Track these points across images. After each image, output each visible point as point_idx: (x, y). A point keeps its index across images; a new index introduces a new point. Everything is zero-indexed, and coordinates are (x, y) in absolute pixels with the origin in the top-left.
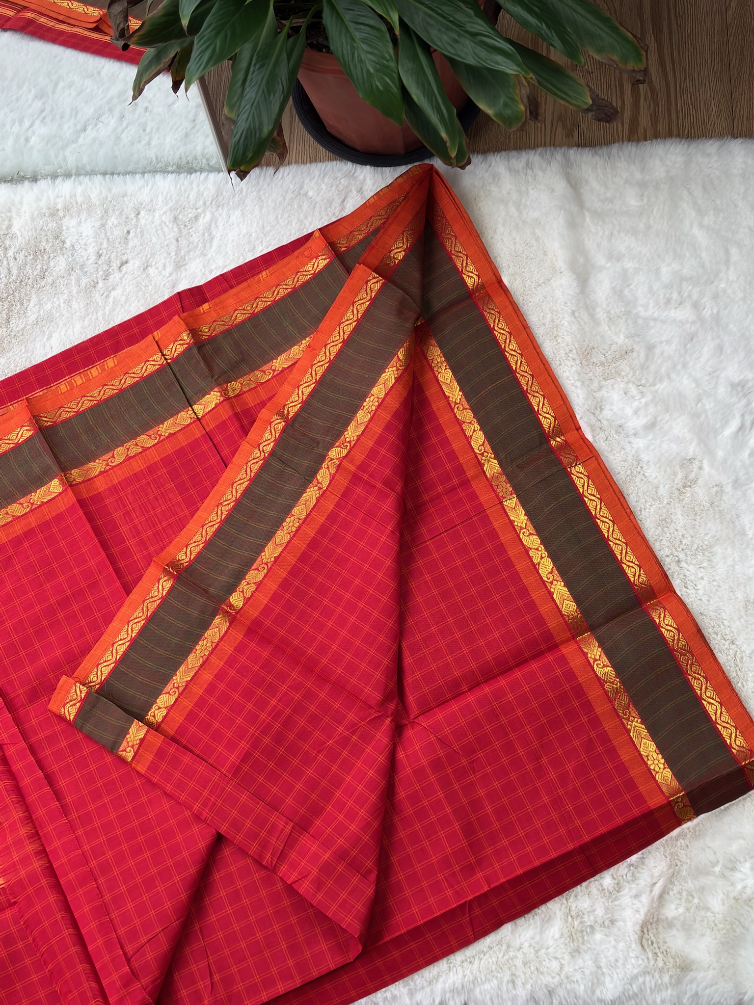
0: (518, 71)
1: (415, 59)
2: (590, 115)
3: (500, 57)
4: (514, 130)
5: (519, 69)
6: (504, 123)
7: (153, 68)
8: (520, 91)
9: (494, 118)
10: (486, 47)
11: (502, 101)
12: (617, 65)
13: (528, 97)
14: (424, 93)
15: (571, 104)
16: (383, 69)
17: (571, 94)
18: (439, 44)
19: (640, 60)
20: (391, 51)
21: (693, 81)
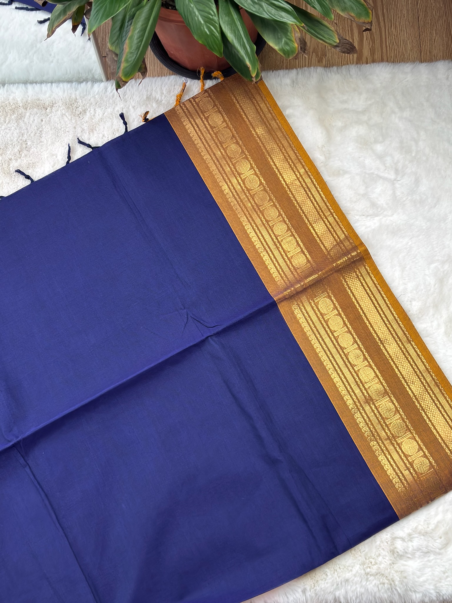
0: (294, 22)
1: (229, 14)
2: (338, 49)
3: (284, 13)
4: (291, 58)
5: (295, 21)
6: (284, 54)
7: (61, 17)
8: (295, 34)
9: (278, 52)
10: (274, 7)
11: (283, 41)
12: (354, 19)
13: (300, 39)
14: (235, 37)
15: (326, 42)
16: (209, 21)
17: (326, 36)
18: (246, 5)
19: (369, 17)
20: (215, 10)
21: (396, 27)
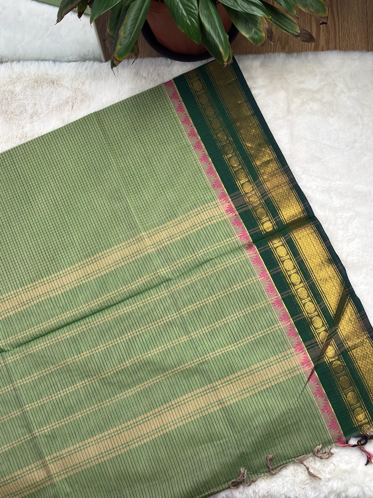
0: (263, 15)
1: (207, 8)
2: (299, 38)
3: (255, 7)
4: (259, 45)
6: (254, 42)
7: (69, 6)
8: (263, 25)
9: (249, 40)
11: (253, 31)
12: (313, 14)
13: (267, 29)
14: (212, 27)
15: (289, 32)
16: (191, 14)
17: (290, 27)
19: (325, 12)
20: (196, 4)
21: (348, 22)
